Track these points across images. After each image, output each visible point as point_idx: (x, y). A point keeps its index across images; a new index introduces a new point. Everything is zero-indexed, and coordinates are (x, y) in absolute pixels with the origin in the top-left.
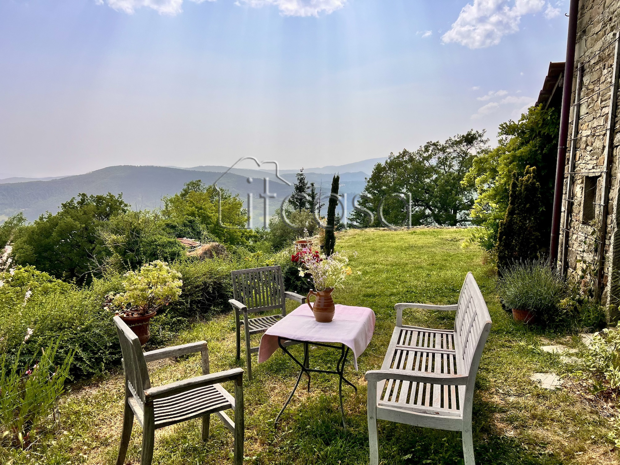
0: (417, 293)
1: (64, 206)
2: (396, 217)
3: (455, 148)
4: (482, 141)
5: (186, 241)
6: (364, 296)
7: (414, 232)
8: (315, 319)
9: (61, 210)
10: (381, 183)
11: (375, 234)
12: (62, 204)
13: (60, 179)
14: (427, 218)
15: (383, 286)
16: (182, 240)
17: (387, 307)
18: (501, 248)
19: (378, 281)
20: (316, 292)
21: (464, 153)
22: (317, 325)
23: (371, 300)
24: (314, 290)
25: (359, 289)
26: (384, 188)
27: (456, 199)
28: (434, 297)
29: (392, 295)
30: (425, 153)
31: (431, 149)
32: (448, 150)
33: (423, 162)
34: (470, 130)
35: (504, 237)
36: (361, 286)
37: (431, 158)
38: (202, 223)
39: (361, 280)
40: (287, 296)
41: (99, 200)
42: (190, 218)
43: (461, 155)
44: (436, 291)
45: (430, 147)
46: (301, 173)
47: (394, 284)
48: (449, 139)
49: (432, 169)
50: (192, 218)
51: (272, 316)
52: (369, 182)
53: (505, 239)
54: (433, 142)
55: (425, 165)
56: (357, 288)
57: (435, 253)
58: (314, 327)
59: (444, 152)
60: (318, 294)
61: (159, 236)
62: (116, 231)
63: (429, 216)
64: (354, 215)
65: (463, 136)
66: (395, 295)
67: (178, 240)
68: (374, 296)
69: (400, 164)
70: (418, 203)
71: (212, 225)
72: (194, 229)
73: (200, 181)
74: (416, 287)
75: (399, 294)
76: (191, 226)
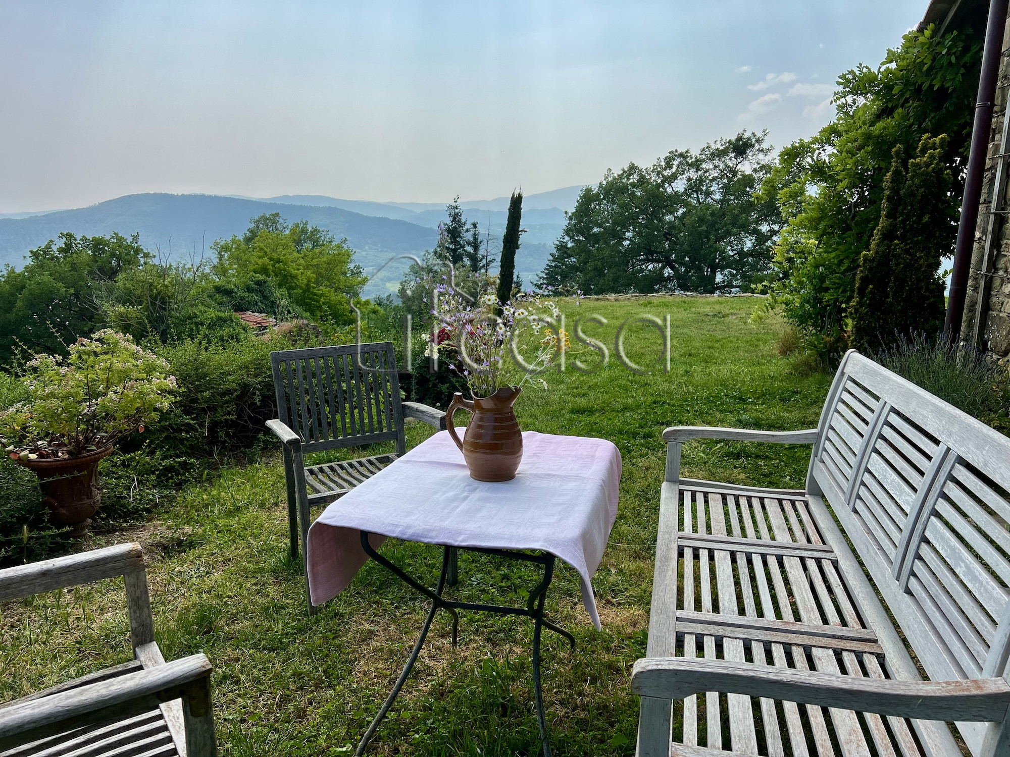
0: (674, 405)
1: (35, 255)
2: (616, 280)
3: (716, 162)
4: (762, 151)
5: (252, 317)
6: (572, 411)
7: (650, 303)
8: (468, 472)
9: (29, 262)
10: (591, 222)
11: (583, 307)
12: (32, 252)
13: (44, 216)
14: (667, 282)
15: (607, 394)
16: (243, 316)
17: (621, 432)
18: (864, 310)
19: (596, 385)
20: (471, 399)
21: (730, 171)
22: (474, 490)
23: (585, 419)
24: (467, 395)
25: (560, 398)
26: (596, 230)
27: (715, 248)
28: (707, 413)
29: (626, 408)
30: (665, 169)
31: (676, 163)
32: (704, 166)
33: (661, 185)
34: (741, 131)
35: (871, 286)
36: (565, 394)
37: (676, 178)
38: (280, 286)
39: (562, 382)
40: (408, 411)
41: (98, 245)
42: (258, 277)
43: (726, 174)
44: (711, 401)
45: (674, 160)
46: (454, 204)
47: (626, 389)
48: (706, 146)
49: (677, 199)
50: (261, 277)
51: (372, 458)
52: (570, 219)
53: (871, 292)
54: (679, 151)
55: (666, 191)
56: (556, 397)
57: (690, 336)
58: (466, 498)
59: (698, 170)
60: (478, 406)
61: (203, 308)
62: (127, 299)
63: (669, 278)
64: (544, 279)
65: (730, 142)
66: (632, 410)
67: (238, 315)
68: (591, 411)
69: (623, 190)
70: (652, 257)
71: (299, 291)
72: (265, 297)
73: (277, 215)
74: (669, 393)
75: (638, 407)
76: (260, 291)
